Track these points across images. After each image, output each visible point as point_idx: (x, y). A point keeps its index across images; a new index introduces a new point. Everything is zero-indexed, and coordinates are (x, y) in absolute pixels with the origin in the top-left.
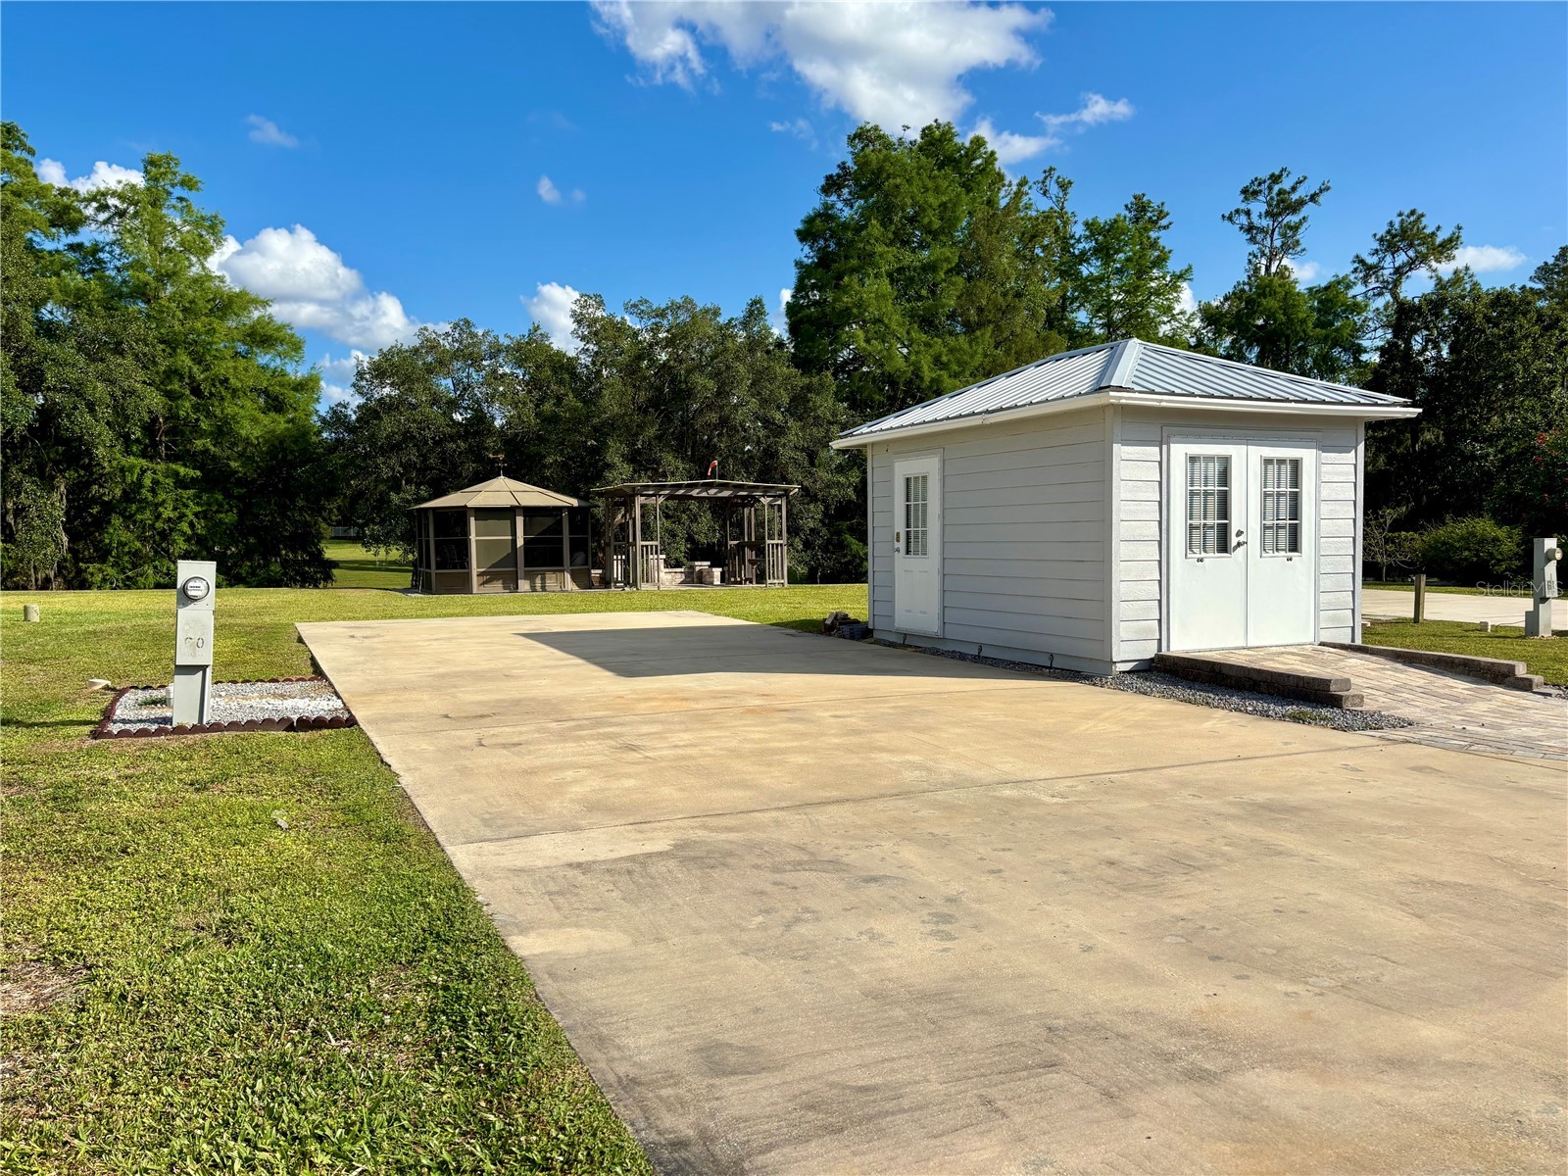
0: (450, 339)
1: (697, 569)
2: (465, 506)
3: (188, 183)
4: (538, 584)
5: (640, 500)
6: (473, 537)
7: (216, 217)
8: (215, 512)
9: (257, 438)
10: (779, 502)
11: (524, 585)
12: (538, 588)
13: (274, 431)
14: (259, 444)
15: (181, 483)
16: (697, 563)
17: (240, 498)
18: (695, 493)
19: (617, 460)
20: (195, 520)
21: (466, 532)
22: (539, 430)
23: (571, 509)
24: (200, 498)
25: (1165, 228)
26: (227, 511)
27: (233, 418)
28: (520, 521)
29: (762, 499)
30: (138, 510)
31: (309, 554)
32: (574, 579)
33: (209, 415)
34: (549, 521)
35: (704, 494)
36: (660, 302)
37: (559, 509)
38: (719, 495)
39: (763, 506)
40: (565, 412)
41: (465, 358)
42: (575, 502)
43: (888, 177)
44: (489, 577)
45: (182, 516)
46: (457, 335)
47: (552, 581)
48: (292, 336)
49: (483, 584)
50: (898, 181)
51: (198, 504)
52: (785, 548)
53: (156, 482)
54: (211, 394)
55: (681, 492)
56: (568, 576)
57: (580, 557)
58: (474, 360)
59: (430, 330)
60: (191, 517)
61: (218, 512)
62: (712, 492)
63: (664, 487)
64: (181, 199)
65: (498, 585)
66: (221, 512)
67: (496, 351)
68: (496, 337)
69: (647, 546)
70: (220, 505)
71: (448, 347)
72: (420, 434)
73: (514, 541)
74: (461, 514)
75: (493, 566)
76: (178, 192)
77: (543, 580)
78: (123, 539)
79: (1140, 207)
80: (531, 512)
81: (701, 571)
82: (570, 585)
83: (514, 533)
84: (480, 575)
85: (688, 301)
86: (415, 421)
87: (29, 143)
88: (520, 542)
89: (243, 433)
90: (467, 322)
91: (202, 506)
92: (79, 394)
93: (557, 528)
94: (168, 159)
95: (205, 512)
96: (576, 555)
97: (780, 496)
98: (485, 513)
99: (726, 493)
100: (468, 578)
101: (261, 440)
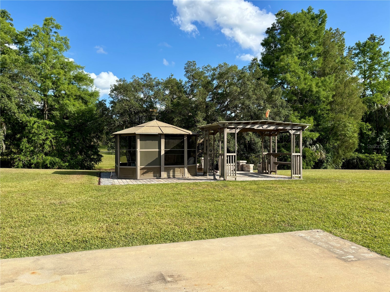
0: (143, 80)
1: (241, 164)
2: (135, 134)
3: (57, 27)
4: (171, 174)
5: (227, 131)
6: (139, 150)
7: (66, 38)
8: (59, 137)
9: (74, 111)
10: (299, 133)
11: (164, 174)
12: (171, 176)
13: (80, 109)
14: (74, 113)
15: (49, 127)
16: (241, 161)
17: (68, 133)
18: (256, 127)
19: (201, 119)
20: (52, 140)
21: (135, 147)
22: (172, 109)
23: (189, 136)
24: (55, 132)
25: (382, 45)
26: (64, 137)
27: (66, 104)
28: (163, 141)
29: (290, 131)
30: (32, 136)
31: (93, 152)
32: (189, 171)
33: (59, 103)
34: (177, 142)
35: (261, 128)
36: (214, 66)
37: (182, 136)
38: (269, 128)
39: (290, 134)
40: (182, 101)
41: (148, 86)
42: (190, 133)
43: (296, 21)
44: (146, 170)
45: (47, 139)
46: (145, 79)
47: (178, 173)
48: (90, 78)
49: (143, 174)
50: (300, 22)
51: (54, 134)
52: (301, 157)
53: (38, 127)
54: (59, 96)
55: (249, 127)
56: (186, 170)
57: (192, 160)
58: (151, 87)
59: (136, 77)
60: (51, 139)
61: (60, 137)
62: (265, 127)
63: (239, 124)
64: (55, 32)
65: (151, 175)
66: (62, 137)
67: (158, 84)
68: (158, 80)
69: (230, 156)
70: (62, 135)
71: (142, 82)
72: (129, 110)
73: (160, 152)
74: (132, 138)
75: (149, 165)
76: (54, 30)
77: (174, 172)
78: (27, 146)
79: (373, 38)
80: (168, 137)
81: (242, 165)
82: (187, 175)
83: (160, 148)
84: (142, 169)
85: (225, 64)
86: (127, 105)
87: (11, 17)
88: (163, 153)
89: (69, 109)
90: (149, 74)
91: (55, 135)
92: (4, 92)
93: (181, 146)
94: (51, 19)
95: (56, 137)
96: (190, 159)
97: (299, 130)
98: (146, 137)
99: (272, 128)
100: (135, 171)
101: (75, 112)
